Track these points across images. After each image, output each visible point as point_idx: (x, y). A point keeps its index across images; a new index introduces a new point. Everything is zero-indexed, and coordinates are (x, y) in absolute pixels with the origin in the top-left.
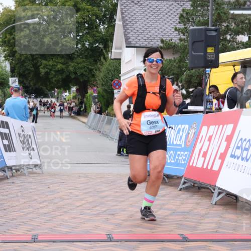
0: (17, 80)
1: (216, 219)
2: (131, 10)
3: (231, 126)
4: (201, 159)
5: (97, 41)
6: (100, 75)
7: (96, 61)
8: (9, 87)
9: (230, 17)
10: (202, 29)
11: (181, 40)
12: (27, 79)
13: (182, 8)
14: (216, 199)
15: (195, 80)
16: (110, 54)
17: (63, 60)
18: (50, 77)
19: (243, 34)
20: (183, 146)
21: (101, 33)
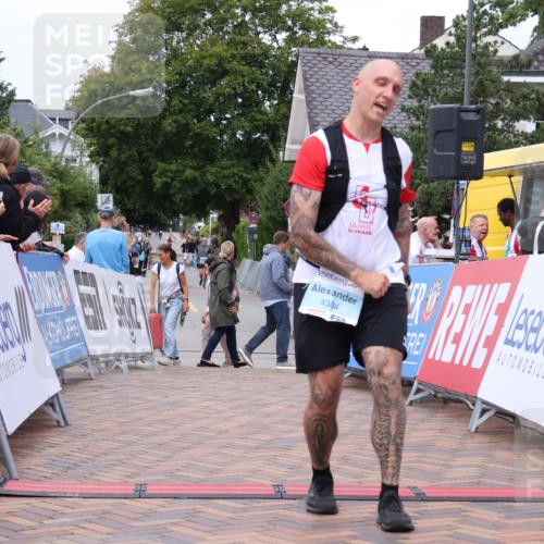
0: (111, 198)
1: (479, 460)
2: (321, 73)
3: (505, 288)
4: (450, 347)
5: (257, 129)
6: (263, 191)
7: (256, 165)
8: (97, 211)
9: (503, 87)
10: (451, 109)
11: (412, 128)
12: (129, 197)
13: (414, 71)
14: (476, 421)
15: (437, 202)
16: (281, 153)
17: (195, 163)
18: (171, 191)
19: (526, 118)
20: (416, 323)
21: (265, 113)
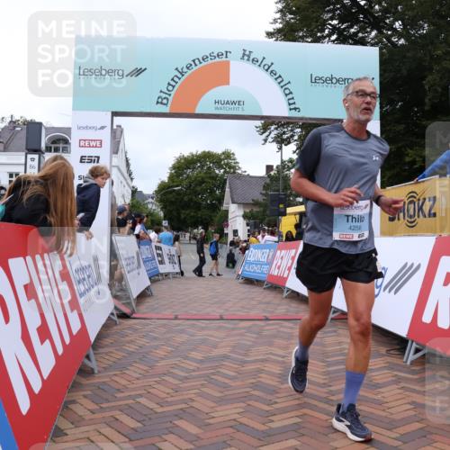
0: (167, 222)
2: (235, 182)
4: (277, 270)
5: (214, 200)
6: (216, 219)
7: (214, 211)
10: (276, 194)
11: (264, 200)
12: (173, 222)
13: (264, 182)
14: (285, 294)
15: (273, 223)
16: (222, 208)
17: (194, 211)
18: (187, 220)
20: (266, 262)
21: (217, 195)
